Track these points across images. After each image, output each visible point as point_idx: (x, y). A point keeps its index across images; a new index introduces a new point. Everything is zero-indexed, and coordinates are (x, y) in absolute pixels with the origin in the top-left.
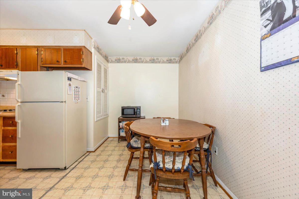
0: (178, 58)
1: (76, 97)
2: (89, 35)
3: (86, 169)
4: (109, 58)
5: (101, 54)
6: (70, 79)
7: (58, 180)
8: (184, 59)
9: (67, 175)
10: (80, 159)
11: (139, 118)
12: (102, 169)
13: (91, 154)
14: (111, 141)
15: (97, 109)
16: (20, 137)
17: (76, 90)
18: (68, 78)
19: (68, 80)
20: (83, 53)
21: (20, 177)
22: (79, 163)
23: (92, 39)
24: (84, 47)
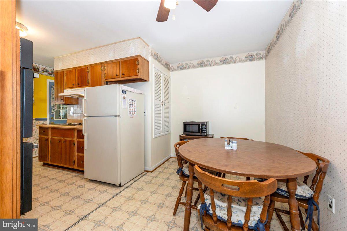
0: (265, 52)
1: (131, 110)
2: (145, 42)
3: (139, 190)
4: (171, 65)
5: (160, 62)
6: (124, 91)
7: (112, 196)
8: (273, 51)
9: (120, 194)
10: (136, 178)
11: (205, 137)
12: (154, 193)
13: (149, 174)
14: (173, 161)
15: (155, 124)
16: (86, 149)
17: (131, 104)
18: (122, 90)
19: (122, 93)
20: (138, 62)
21: (86, 186)
22: (135, 182)
23: (149, 46)
24: (140, 56)
